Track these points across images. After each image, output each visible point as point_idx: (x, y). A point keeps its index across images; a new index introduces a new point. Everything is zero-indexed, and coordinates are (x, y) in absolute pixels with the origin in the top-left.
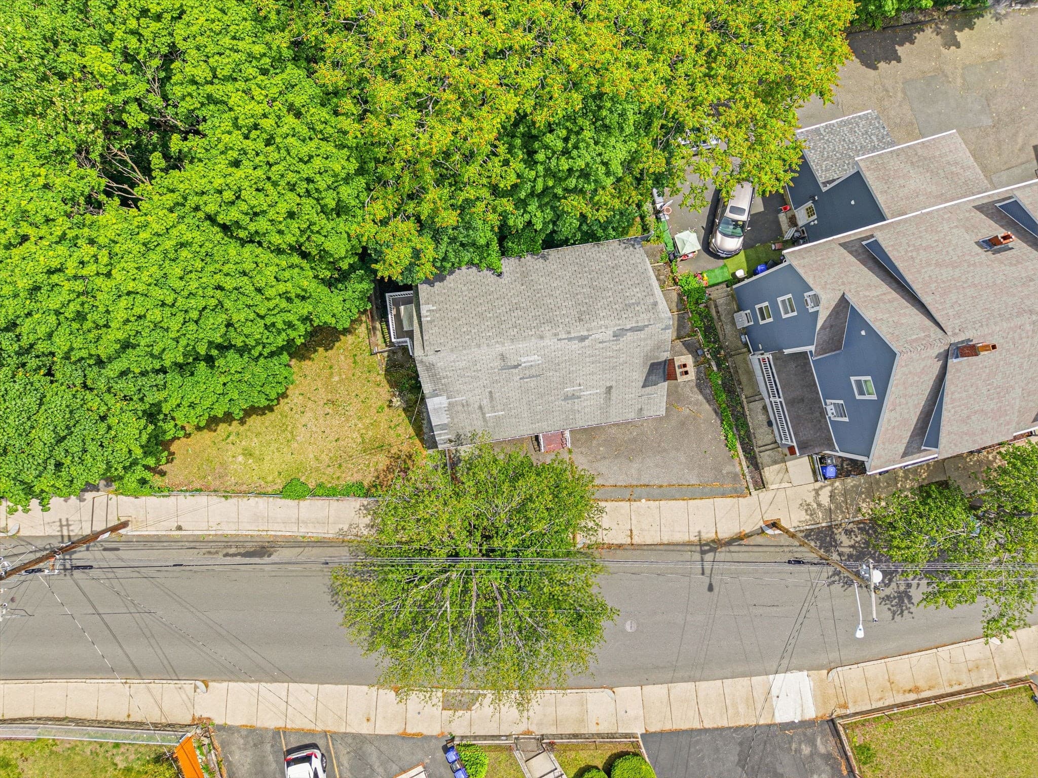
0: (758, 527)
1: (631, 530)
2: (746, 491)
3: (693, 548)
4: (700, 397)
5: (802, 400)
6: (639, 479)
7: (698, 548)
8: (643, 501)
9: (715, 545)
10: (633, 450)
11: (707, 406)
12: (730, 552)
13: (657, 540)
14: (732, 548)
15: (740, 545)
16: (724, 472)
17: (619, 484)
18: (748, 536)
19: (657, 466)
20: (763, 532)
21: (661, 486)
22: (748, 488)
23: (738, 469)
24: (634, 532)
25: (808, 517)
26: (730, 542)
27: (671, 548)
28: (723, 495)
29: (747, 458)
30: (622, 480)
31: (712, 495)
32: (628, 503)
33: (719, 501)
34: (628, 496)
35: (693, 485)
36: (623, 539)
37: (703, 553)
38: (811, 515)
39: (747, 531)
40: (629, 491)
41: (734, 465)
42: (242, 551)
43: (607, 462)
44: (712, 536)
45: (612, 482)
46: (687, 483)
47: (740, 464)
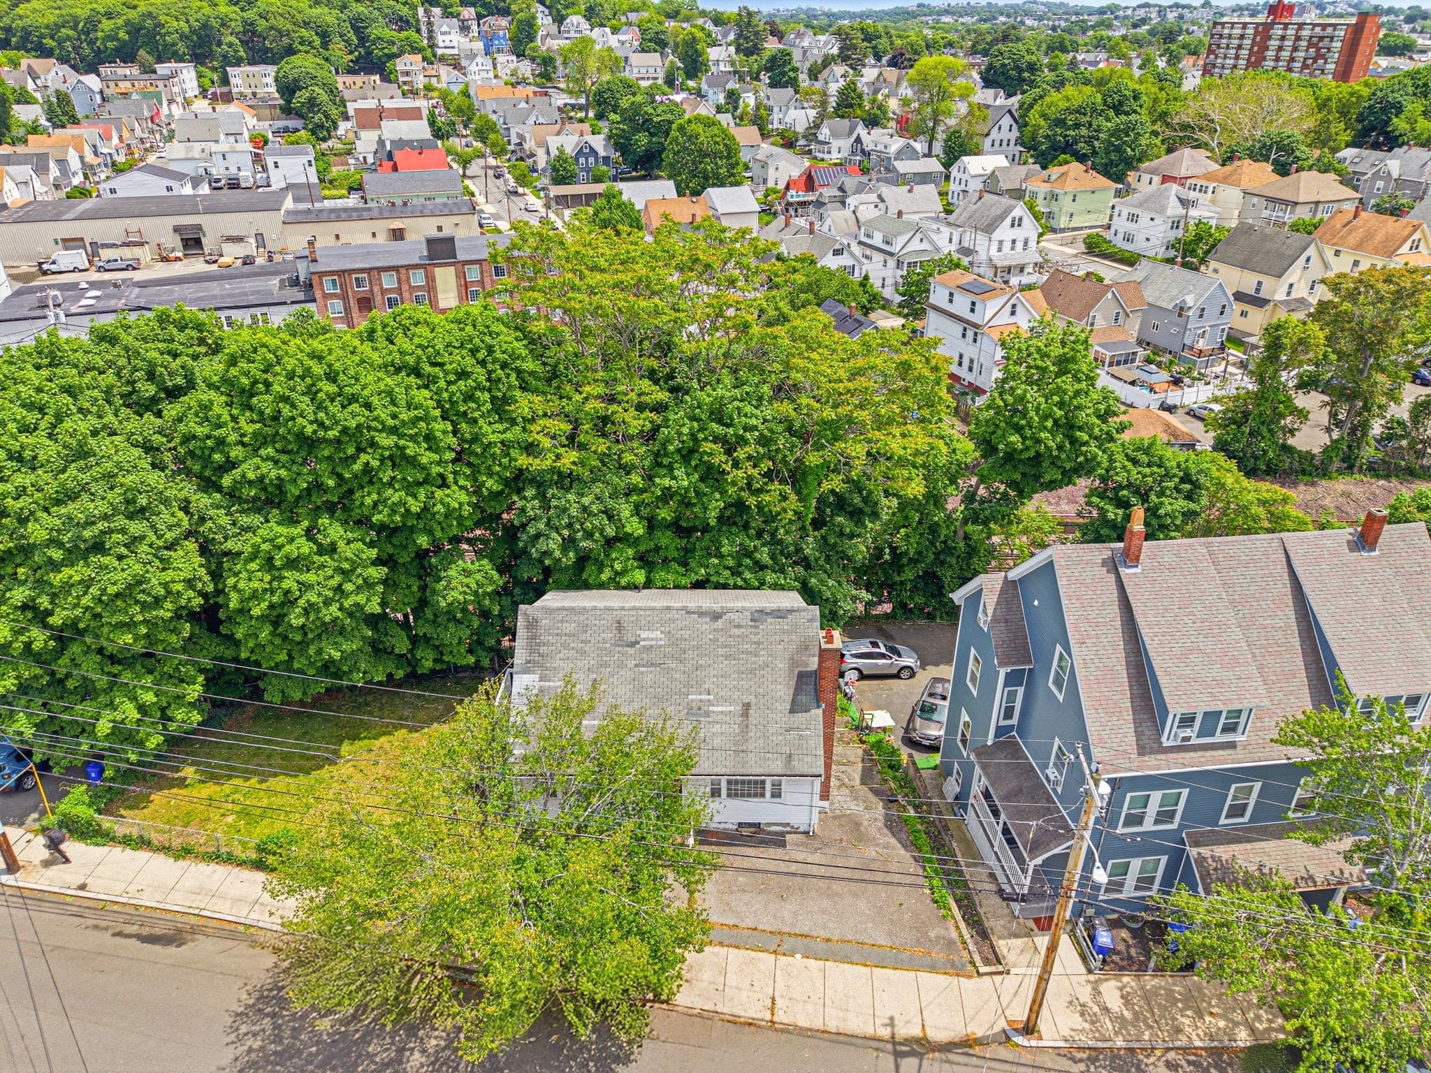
0: (997, 1029)
1: (773, 999)
2: (970, 967)
3: (881, 1045)
4: (893, 841)
5: (1021, 791)
6: (793, 925)
7: (890, 1047)
8: (798, 956)
9: (920, 1047)
10: (788, 887)
11: (902, 852)
12: (948, 1062)
13: (818, 1024)
14: (951, 1057)
15: (966, 1054)
16: (932, 935)
17: (761, 927)
18: (979, 1042)
19: (824, 911)
20: (1008, 1038)
21: (828, 940)
22: (972, 963)
23: (954, 935)
24: (779, 1001)
25: (1087, 1026)
26: (947, 1047)
27: (842, 1038)
28: (933, 969)
29: (968, 924)
30: (766, 923)
31: (913, 966)
32: (773, 956)
33: (924, 977)
34: (774, 947)
35: (879, 946)
36: (757, 1011)
37: (898, 1055)
38: (1093, 1023)
39: (979, 1034)
40: (776, 939)
41: (947, 929)
42: (145, 931)
43: (746, 897)
44: (916, 1031)
45: (749, 923)
46: (870, 942)
47: (957, 927)
